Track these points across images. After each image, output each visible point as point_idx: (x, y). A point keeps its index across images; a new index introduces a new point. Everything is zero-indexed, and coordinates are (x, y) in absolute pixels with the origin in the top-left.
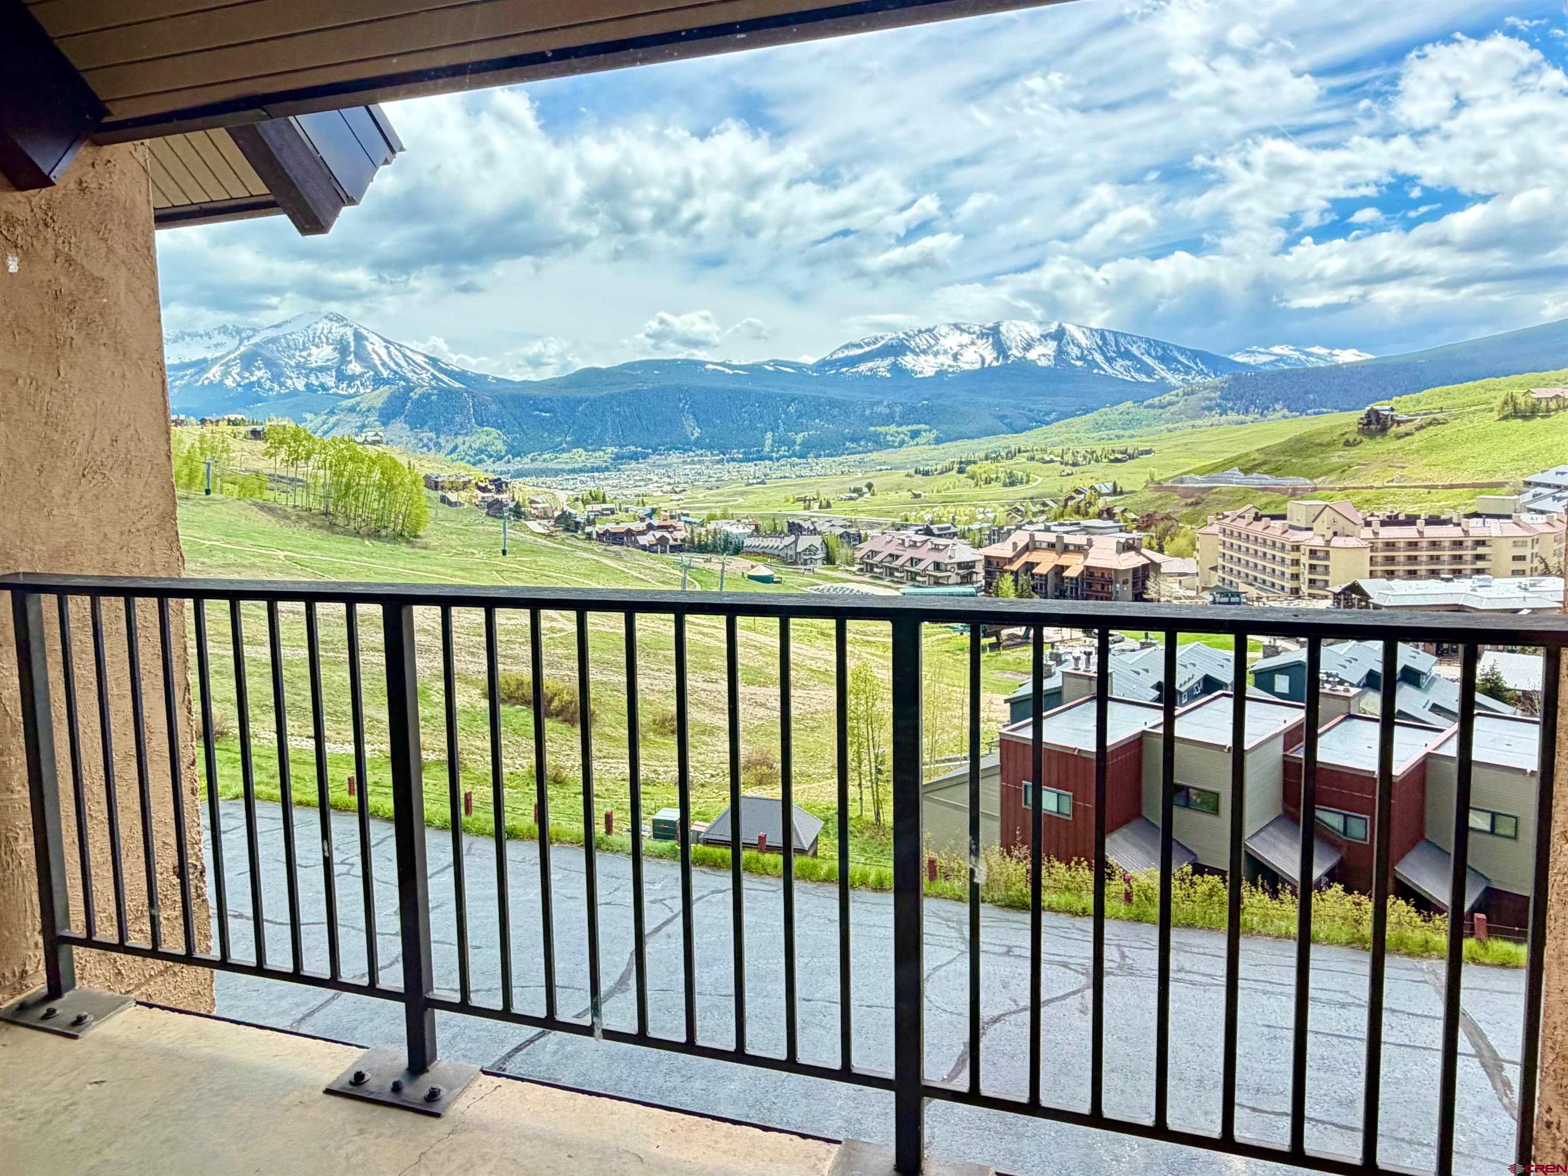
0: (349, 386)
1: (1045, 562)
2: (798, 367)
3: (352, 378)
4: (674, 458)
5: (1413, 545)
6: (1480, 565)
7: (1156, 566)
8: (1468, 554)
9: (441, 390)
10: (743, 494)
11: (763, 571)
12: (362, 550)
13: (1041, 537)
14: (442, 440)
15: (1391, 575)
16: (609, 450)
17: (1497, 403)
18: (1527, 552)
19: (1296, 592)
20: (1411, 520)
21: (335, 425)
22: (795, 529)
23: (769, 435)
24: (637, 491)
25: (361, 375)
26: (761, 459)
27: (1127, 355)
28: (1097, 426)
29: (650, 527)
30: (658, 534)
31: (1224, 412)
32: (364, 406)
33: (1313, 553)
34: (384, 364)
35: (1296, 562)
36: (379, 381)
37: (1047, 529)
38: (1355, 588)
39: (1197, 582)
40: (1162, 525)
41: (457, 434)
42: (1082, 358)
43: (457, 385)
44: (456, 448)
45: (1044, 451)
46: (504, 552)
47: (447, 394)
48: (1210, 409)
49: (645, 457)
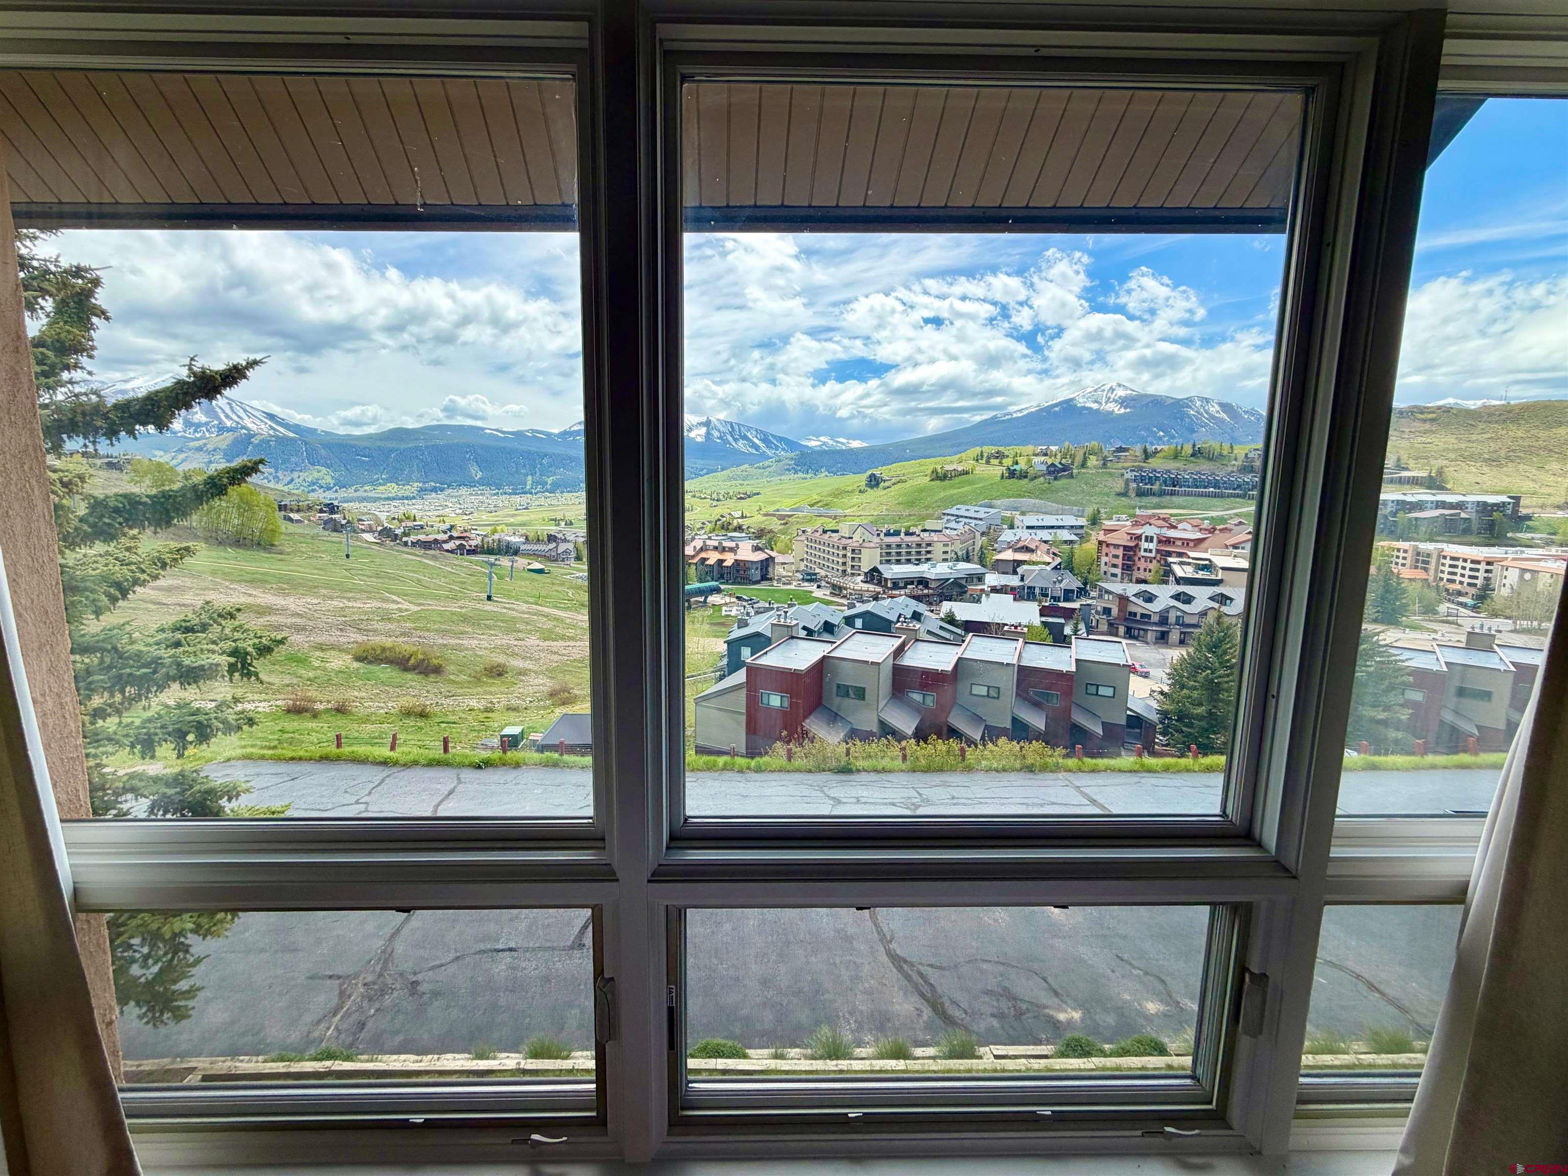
0: (195, 431)
1: (713, 558)
2: (549, 434)
3: (198, 425)
4: (463, 491)
5: (899, 546)
6: (929, 556)
7: (772, 558)
8: (923, 550)
9: (277, 437)
10: (513, 516)
11: (537, 566)
12: (227, 555)
13: (709, 542)
14: (280, 474)
15: (888, 562)
16: (416, 485)
17: (929, 472)
18: (948, 549)
19: (844, 571)
20: (897, 533)
21: (183, 461)
22: (551, 538)
23: (530, 478)
24: (437, 513)
25: (206, 424)
26: (525, 493)
27: (745, 438)
28: (730, 478)
29: (451, 538)
30: (458, 542)
31: (796, 472)
32: (210, 447)
33: (853, 551)
34: (227, 416)
35: (845, 556)
36: (222, 429)
37: (710, 538)
38: (875, 569)
39: (793, 567)
40: (769, 536)
41: (292, 471)
42: (720, 438)
43: (292, 435)
44: (292, 480)
45: (701, 492)
46: (348, 556)
47: (282, 441)
48: (789, 470)
49: (442, 490)
